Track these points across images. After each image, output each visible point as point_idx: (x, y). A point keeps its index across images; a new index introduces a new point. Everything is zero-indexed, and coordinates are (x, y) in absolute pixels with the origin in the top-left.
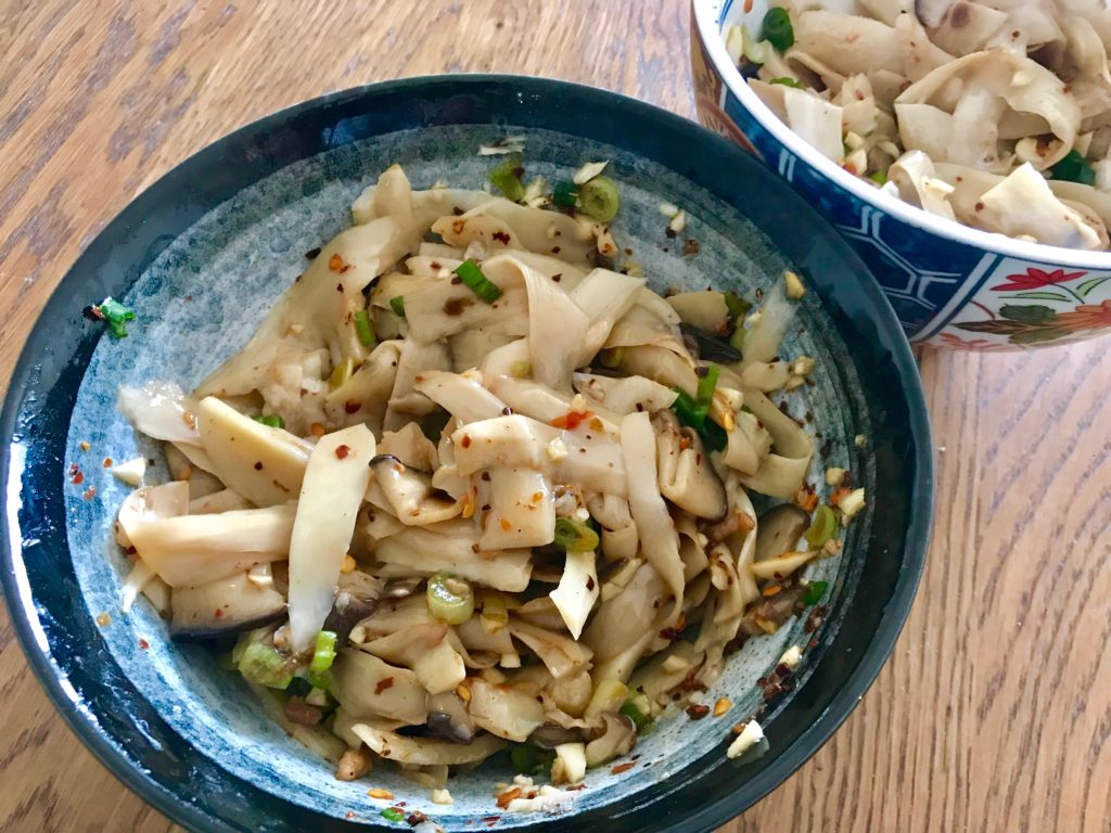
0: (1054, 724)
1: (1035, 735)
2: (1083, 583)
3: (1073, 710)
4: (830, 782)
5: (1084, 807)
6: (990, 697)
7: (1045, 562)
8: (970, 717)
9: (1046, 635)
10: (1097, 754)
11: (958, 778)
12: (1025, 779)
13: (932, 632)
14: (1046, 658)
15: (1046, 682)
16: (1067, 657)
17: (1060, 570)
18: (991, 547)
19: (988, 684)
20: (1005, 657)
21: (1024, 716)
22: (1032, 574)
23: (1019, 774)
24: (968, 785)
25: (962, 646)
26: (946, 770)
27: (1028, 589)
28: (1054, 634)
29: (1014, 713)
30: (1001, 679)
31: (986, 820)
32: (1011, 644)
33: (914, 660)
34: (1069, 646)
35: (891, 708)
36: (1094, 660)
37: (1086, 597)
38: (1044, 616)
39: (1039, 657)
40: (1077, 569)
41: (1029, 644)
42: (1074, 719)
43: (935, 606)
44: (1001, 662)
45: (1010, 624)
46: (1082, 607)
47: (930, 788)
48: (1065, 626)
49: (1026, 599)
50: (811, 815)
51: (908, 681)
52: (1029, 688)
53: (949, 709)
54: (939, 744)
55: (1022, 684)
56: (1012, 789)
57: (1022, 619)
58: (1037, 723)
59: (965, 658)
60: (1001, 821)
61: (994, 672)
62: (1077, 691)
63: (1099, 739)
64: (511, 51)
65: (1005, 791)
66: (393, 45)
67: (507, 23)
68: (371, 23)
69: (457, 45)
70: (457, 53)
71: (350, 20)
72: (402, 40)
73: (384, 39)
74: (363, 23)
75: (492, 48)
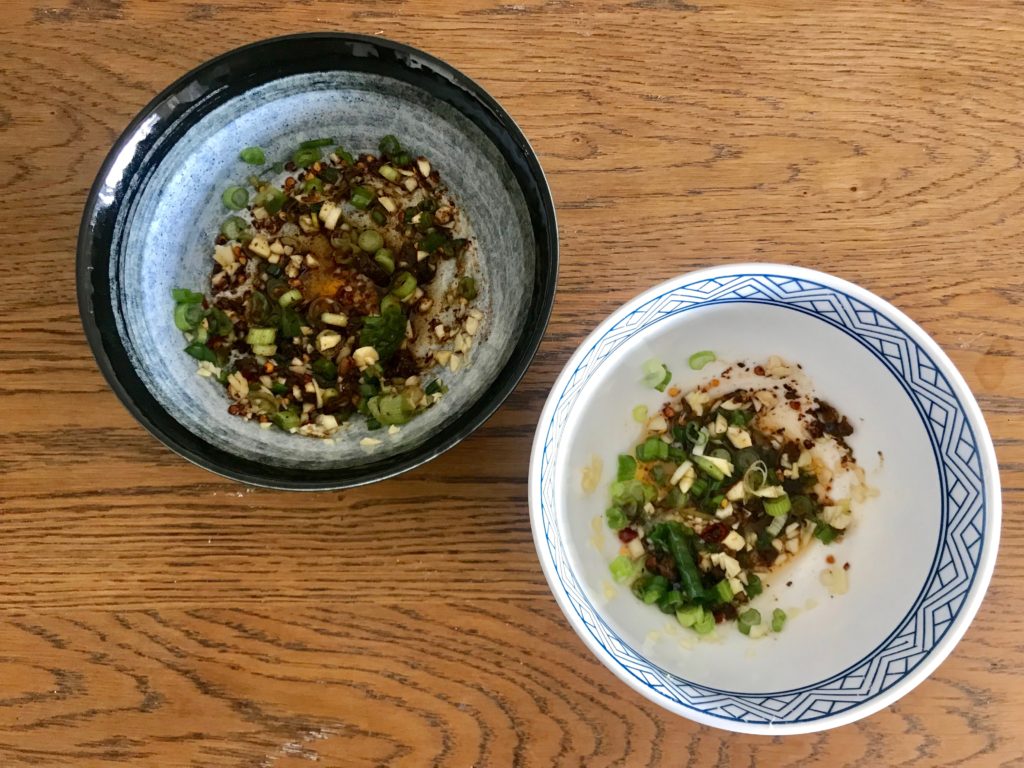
0: (401, 651)
1: (389, 639)
2: (496, 669)
3: (411, 662)
4: (336, 526)
5: (358, 669)
6: (407, 612)
7: (503, 644)
8: (392, 601)
9: (453, 645)
10: (389, 676)
11: (356, 596)
12: (365, 635)
13: (436, 575)
14: (439, 645)
15: (423, 645)
16: (443, 658)
17: (499, 654)
18: (503, 609)
19: (413, 611)
20: (433, 620)
21: (400, 632)
22: (491, 636)
23: (367, 631)
24: (354, 602)
25: (433, 594)
26: (359, 588)
27: (480, 633)
28: (455, 650)
29: (400, 626)
30: (417, 618)
31: (337, 613)
32: (441, 624)
33: (417, 566)
34: (450, 659)
35: (386, 555)
36: (446, 675)
37: (485, 670)
38: (465, 643)
39: (438, 641)
40: (503, 664)
41: (445, 635)
42: (406, 663)
43: (453, 576)
44: (429, 618)
45: (452, 622)
46: (478, 667)
47: (347, 581)
48: (461, 656)
49: (473, 632)
50: (317, 518)
51: (403, 563)
52: (416, 635)
53: (393, 589)
54: (372, 584)
55: (419, 631)
56: (357, 627)
57: (460, 630)
58: (397, 640)
59: (426, 596)
60: (338, 622)
61: (422, 614)
62: (423, 665)
63: (398, 678)
64: (828, 206)
65: (355, 623)
66: (802, 120)
67: (860, 194)
68: (820, 96)
69: (819, 166)
70: (811, 168)
71: (818, 80)
72: (810, 124)
73: (806, 112)
74: (817, 91)
75: (827, 192)
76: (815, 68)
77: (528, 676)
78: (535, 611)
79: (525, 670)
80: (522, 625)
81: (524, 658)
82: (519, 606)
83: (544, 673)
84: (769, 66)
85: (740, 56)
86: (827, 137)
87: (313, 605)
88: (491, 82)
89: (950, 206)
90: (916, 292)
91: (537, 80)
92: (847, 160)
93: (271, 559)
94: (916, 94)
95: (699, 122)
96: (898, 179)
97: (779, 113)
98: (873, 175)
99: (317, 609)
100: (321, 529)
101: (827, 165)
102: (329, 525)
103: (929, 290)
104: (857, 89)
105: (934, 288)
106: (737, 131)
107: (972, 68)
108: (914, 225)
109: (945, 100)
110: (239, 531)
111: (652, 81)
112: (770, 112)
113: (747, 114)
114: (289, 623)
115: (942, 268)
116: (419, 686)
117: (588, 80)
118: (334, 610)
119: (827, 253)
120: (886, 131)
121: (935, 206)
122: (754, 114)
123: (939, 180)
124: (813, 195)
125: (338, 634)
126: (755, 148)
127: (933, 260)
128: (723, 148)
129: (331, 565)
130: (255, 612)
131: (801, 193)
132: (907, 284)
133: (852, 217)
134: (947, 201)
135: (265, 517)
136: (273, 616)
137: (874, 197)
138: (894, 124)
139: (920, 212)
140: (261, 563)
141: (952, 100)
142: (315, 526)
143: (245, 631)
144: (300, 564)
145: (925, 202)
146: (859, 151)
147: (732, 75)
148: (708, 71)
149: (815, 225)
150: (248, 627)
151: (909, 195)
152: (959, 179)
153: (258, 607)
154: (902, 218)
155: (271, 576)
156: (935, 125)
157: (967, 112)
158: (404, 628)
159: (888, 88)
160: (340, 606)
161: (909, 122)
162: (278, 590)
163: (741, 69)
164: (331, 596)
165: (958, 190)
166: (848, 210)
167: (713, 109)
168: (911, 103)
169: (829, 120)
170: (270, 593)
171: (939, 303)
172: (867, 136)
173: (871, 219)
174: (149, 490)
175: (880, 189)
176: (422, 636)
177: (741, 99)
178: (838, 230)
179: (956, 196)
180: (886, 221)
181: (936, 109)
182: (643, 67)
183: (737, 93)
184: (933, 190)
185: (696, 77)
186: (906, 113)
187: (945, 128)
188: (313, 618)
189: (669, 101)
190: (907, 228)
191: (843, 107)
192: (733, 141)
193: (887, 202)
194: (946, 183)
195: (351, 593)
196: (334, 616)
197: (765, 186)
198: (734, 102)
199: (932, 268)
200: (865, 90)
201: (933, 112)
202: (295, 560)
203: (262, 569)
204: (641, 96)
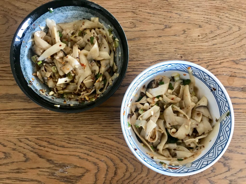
0: (87, 148)
1: (85, 145)
2: (110, 152)
3: (90, 150)
4: (72, 118)
5: (77, 152)
6: (89, 138)
7: (112, 146)
8: (85, 136)
9: (100, 146)
10: (84, 154)
11: (77, 135)
12: (79, 144)
13: (96, 129)
14: (97, 146)
15: (93, 146)
16: (98, 149)
17: (111, 148)
18: (112, 137)
19: (90, 138)
20: (95, 140)
21: (87, 143)
22: (109, 144)
24: (76, 136)
25: (95, 134)
26: (77, 133)
27: (107, 143)
28: (100, 147)
29: (87, 142)
30: (91, 140)
31: (72, 138)
32: (97, 141)
33: (92, 127)
34: (99, 149)
35: (84, 125)
36: (98, 153)
37: (108, 152)
38: (103, 146)
39: (96, 145)
40: (112, 151)
41: (98, 144)
42: (89, 150)
43: (100, 130)
44: (94, 140)
45: (100, 141)
46: (106, 151)
47: (74, 131)
48: (102, 149)
49: (105, 143)
50: (67, 116)
51: (88, 127)
52: (91, 144)
53: (86, 133)
54: (80, 132)
55: (92, 143)
56: (77, 142)
57: (102, 143)
58: (87, 145)
59: (93, 134)
60: (72, 141)
61: (93, 139)
62: (93, 151)
63: (87, 154)
64: (192, 40)
65: (76, 141)
66: (186, 19)
67: (200, 37)
68: (191, 13)
69: (190, 30)
70: (189, 31)
71: (191, 9)
72: (188, 20)
73: (188, 17)
74: (190, 12)
75: (192, 36)
76: (190, 6)
77: (118, 153)
78: (120, 138)
79: (117, 152)
80: (117, 141)
81: (117, 149)
82: (116, 137)
83: (122, 153)
84: (179, 5)
85: (171, 3)
86: (193, 23)
87: (66, 137)
88: (110, 9)
89: (222, 40)
90: (213, 61)
91: (121, 9)
92: (197, 29)
93: (56, 126)
94: (215, 12)
95: (161, 19)
96: (210, 33)
97: (181, 17)
98: (204, 32)
99: (67, 138)
100: (68, 118)
101: (192, 30)
102: (70, 117)
103: (216, 61)
104: (200, 11)
105: (218, 60)
106: (171, 21)
107: (228, 6)
108: (213, 45)
109: (221, 14)
110: (48, 119)
111: (150, 9)
112: (179, 17)
113: (173, 17)
114: (61, 141)
115: (220, 55)
116: (92, 156)
117: (134, 8)
118: (71, 138)
119: (192, 52)
120: (207, 22)
121: (219, 40)
122: (174, 17)
123: (220, 34)
124: (189, 37)
125: (72, 144)
126: (175, 26)
127: (218, 53)
128: (167, 26)
129: (70, 127)
130: (52, 138)
131: (186, 37)
132: (211, 59)
133: (198, 43)
134: (221, 39)
135: (54, 116)
136: (57, 139)
137: (204, 38)
138: (209, 20)
139: (215, 42)
140: (53, 127)
141: (223, 14)
142: (67, 118)
143: (50, 143)
144: (63, 127)
145: (216, 39)
146: (200, 27)
147: (170, 8)
148: (163, 7)
149: (189, 45)
150: (51, 142)
151: (212, 37)
152: (225, 34)
153: (53, 137)
154: (210, 43)
155: (56, 130)
156: (219, 20)
157: (227, 17)
158: (88, 142)
159: (208, 11)
160: (73, 137)
161: (213, 19)
162: (58, 133)
163: (172, 6)
164: (71, 134)
165: (224, 36)
166: (197, 41)
167: (164, 16)
168: (213, 15)
169: (193, 19)
170: (56, 134)
171: (219, 64)
172: (202, 23)
173: (203, 43)
174: (26, 109)
175: (205, 36)
176: (92, 144)
177: (172, 14)
178: (194, 46)
179: (224, 38)
180: (206, 44)
181: (219, 16)
182: (147, 6)
183: (170, 12)
184: (218, 36)
185: (160, 8)
186: (212, 17)
187: (221, 21)
188: (66, 140)
189: (154, 14)
190: (212, 46)
191: (196, 15)
192: (169, 24)
193: (207, 39)
194: (221, 34)
195: (76, 134)
196: (71, 139)
197: (177, 35)
198: (170, 14)
199: (218, 55)
200: (202, 11)
201: (219, 17)
202: (62, 126)
203: (54, 128)
204: (147, 13)
